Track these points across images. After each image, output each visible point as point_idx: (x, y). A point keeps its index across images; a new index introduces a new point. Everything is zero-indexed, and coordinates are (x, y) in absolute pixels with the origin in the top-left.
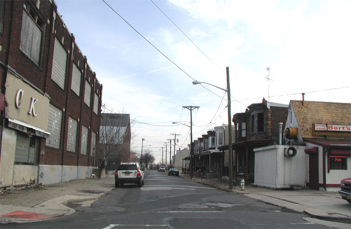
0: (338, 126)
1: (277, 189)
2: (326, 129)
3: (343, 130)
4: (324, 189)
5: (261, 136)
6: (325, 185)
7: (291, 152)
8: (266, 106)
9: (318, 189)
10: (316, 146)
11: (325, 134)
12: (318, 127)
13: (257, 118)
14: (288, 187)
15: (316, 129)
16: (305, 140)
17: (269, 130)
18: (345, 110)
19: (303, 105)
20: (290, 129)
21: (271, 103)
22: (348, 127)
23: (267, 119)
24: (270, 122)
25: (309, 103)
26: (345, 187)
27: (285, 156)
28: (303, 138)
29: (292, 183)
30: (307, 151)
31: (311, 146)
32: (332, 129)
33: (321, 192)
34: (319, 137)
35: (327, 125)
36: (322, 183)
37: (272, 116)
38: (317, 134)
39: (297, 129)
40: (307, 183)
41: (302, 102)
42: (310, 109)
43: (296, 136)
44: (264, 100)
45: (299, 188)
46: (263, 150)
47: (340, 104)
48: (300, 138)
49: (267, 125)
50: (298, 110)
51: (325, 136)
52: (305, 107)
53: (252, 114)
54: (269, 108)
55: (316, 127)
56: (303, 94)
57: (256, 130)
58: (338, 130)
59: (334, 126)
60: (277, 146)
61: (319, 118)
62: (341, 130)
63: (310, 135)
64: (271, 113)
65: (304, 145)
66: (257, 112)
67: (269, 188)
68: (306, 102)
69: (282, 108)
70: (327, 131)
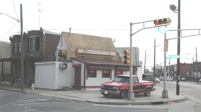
0: (91, 51)
1: (54, 90)
2: (84, 52)
3: (93, 53)
4: (84, 89)
5: (37, 53)
6: (85, 87)
7: (64, 66)
8: (42, 33)
9: (80, 89)
10: (80, 63)
11: (83, 55)
12: (80, 51)
13: (35, 40)
14: (61, 88)
15: (78, 52)
16: (72, 59)
17: (44, 50)
18: (93, 40)
19: (69, 35)
20: (62, 51)
21: (46, 31)
22: (96, 51)
23: (43, 42)
24: (44, 44)
25: (73, 34)
26: (104, 87)
27: (60, 68)
28: (70, 57)
29: (64, 86)
30: (74, 66)
31: (76, 62)
32: (87, 52)
33: (82, 91)
34: (80, 57)
35: (85, 50)
36: (83, 85)
37: (46, 40)
38: (79, 55)
39: (66, 51)
40: (73, 86)
41: (69, 34)
42: (74, 38)
43: (66, 56)
44: (41, 28)
45: (68, 89)
46: (44, 64)
47: (91, 36)
48: (68, 57)
49: (43, 46)
50: (67, 39)
51: (83, 57)
52: (71, 37)
53: (31, 37)
54: (44, 34)
55: (79, 51)
56: (70, 28)
57: (34, 49)
58: (91, 53)
59: (88, 51)
60: (55, 62)
61: (79, 45)
62: (92, 53)
63: (74, 55)
64: (46, 38)
65: (71, 62)
66: (35, 37)
67: (48, 89)
68: (72, 33)
69: (53, 35)
70: (85, 54)
